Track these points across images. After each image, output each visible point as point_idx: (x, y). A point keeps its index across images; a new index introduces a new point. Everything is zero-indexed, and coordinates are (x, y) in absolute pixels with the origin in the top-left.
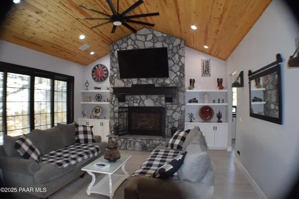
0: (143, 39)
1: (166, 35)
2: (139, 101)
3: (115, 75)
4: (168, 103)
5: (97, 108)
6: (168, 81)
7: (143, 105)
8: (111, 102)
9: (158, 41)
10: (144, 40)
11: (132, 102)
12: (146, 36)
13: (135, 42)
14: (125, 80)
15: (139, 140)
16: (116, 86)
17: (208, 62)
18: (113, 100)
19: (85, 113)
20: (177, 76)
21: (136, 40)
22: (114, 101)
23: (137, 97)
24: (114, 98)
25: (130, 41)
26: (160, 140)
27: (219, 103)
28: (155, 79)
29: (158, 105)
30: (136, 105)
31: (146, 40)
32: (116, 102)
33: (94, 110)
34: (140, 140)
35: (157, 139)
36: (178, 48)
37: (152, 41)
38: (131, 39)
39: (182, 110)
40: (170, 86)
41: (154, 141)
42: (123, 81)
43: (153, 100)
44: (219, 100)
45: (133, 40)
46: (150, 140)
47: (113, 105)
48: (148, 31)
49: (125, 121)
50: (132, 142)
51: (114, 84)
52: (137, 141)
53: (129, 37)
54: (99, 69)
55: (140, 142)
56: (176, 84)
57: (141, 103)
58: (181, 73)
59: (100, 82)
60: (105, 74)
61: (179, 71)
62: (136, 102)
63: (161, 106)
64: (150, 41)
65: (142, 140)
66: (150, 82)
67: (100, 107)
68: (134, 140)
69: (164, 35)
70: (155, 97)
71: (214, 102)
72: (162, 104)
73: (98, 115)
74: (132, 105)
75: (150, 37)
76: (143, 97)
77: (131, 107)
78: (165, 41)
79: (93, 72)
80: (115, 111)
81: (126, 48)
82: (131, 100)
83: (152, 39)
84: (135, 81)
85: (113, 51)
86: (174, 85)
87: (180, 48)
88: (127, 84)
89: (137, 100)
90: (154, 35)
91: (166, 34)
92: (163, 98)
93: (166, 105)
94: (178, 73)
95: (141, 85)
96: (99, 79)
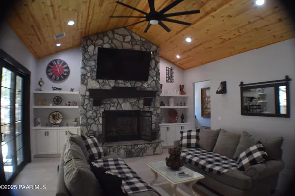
0: (121, 38)
1: (144, 40)
2: (116, 105)
3: (89, 75)
4: (145, 107)
5: (55, 113)
6: (145, 85)
7: (121, 109)
8: (83, 106)
9: (136, 44)
10: (122, 40)
11: (109, 106)
12: (124, 36)
13: (112, 41)
14: (101, 81)
15: (123, 147)
16: (89, 87)
17: (171, 69)
18: (86, 103)
19: (39, 120)
20: (154, 80)
21: (114, 38)
22: (87, 105)
23: (115, 100)
24: (87, 102)
25: (106, 39)
26: (144, 144)
27: (181, 106)
28: (134, 82)
29: (136, 108)
30: (113, 109)
31: (124, 41)
32: (89, 106)
33: (51, 117)
34: (125, 147)
35: (142, 143)
36: (155, 54)
37: (130, 43)
38: (108, 36)
39: (158, 112)
40: (148, 89)
41: (138, 146)
42: (98, 82)
43: (131, 103)
44: (181, 103)
45: (110, 38)
46: (135, 145)
47: (85, 109)
48: (126, 31)
49: (100, 127)
50: (116, 150)
51: (86, 85)
52: (121, 148)
53: (105, 34)
54: (58, 65)
55: (124, 149)
56: (153, 88)
57: (118, 107)
58: (157, 78)
59: (58, 81)
60: (66, 72)
61: (156, 76)
62: (113, 106)
63: (139, 109)
64: (128, 42)
65: (126, 145)
66: (128, 85)
67: (59, 111)
68: (118, 147)
69: (142, 39)
70: (134, 101)
71: (177, 105)
72: (140, 108)
73: (58, 122)
74: (108, 109)
75: (128, 38)
76: (121, 100)
77: (107, 111)
78: (143, 45)
79: (48, 68)
80: (88, 116)
81: (102, 46)
82: (107, 104)
83: (131, 41)
84: (112, 83)
85: (86, 47)
86: (151, 89)
87: (157, 55)
88: (103, 86)
89: (114, 103)
90: (132, 37)
91: (144, 38)
92: (141, 102)
93: (143, 108)
94: (155, 78)
95: (118, 87)
96: (58, 78)
